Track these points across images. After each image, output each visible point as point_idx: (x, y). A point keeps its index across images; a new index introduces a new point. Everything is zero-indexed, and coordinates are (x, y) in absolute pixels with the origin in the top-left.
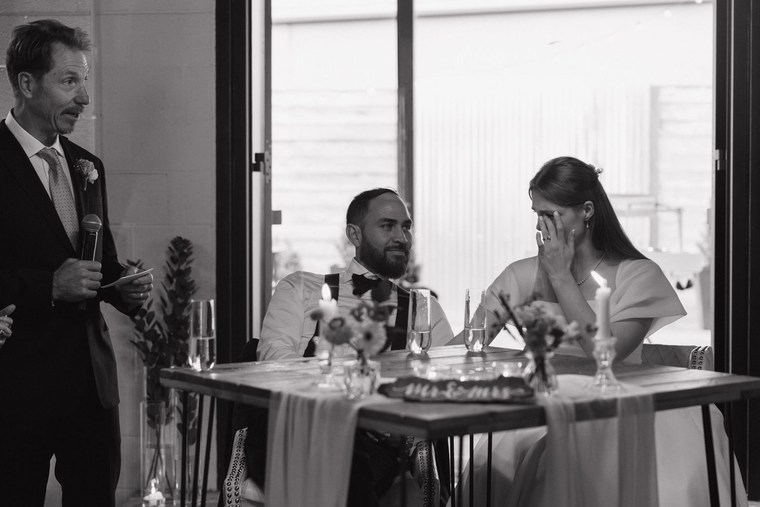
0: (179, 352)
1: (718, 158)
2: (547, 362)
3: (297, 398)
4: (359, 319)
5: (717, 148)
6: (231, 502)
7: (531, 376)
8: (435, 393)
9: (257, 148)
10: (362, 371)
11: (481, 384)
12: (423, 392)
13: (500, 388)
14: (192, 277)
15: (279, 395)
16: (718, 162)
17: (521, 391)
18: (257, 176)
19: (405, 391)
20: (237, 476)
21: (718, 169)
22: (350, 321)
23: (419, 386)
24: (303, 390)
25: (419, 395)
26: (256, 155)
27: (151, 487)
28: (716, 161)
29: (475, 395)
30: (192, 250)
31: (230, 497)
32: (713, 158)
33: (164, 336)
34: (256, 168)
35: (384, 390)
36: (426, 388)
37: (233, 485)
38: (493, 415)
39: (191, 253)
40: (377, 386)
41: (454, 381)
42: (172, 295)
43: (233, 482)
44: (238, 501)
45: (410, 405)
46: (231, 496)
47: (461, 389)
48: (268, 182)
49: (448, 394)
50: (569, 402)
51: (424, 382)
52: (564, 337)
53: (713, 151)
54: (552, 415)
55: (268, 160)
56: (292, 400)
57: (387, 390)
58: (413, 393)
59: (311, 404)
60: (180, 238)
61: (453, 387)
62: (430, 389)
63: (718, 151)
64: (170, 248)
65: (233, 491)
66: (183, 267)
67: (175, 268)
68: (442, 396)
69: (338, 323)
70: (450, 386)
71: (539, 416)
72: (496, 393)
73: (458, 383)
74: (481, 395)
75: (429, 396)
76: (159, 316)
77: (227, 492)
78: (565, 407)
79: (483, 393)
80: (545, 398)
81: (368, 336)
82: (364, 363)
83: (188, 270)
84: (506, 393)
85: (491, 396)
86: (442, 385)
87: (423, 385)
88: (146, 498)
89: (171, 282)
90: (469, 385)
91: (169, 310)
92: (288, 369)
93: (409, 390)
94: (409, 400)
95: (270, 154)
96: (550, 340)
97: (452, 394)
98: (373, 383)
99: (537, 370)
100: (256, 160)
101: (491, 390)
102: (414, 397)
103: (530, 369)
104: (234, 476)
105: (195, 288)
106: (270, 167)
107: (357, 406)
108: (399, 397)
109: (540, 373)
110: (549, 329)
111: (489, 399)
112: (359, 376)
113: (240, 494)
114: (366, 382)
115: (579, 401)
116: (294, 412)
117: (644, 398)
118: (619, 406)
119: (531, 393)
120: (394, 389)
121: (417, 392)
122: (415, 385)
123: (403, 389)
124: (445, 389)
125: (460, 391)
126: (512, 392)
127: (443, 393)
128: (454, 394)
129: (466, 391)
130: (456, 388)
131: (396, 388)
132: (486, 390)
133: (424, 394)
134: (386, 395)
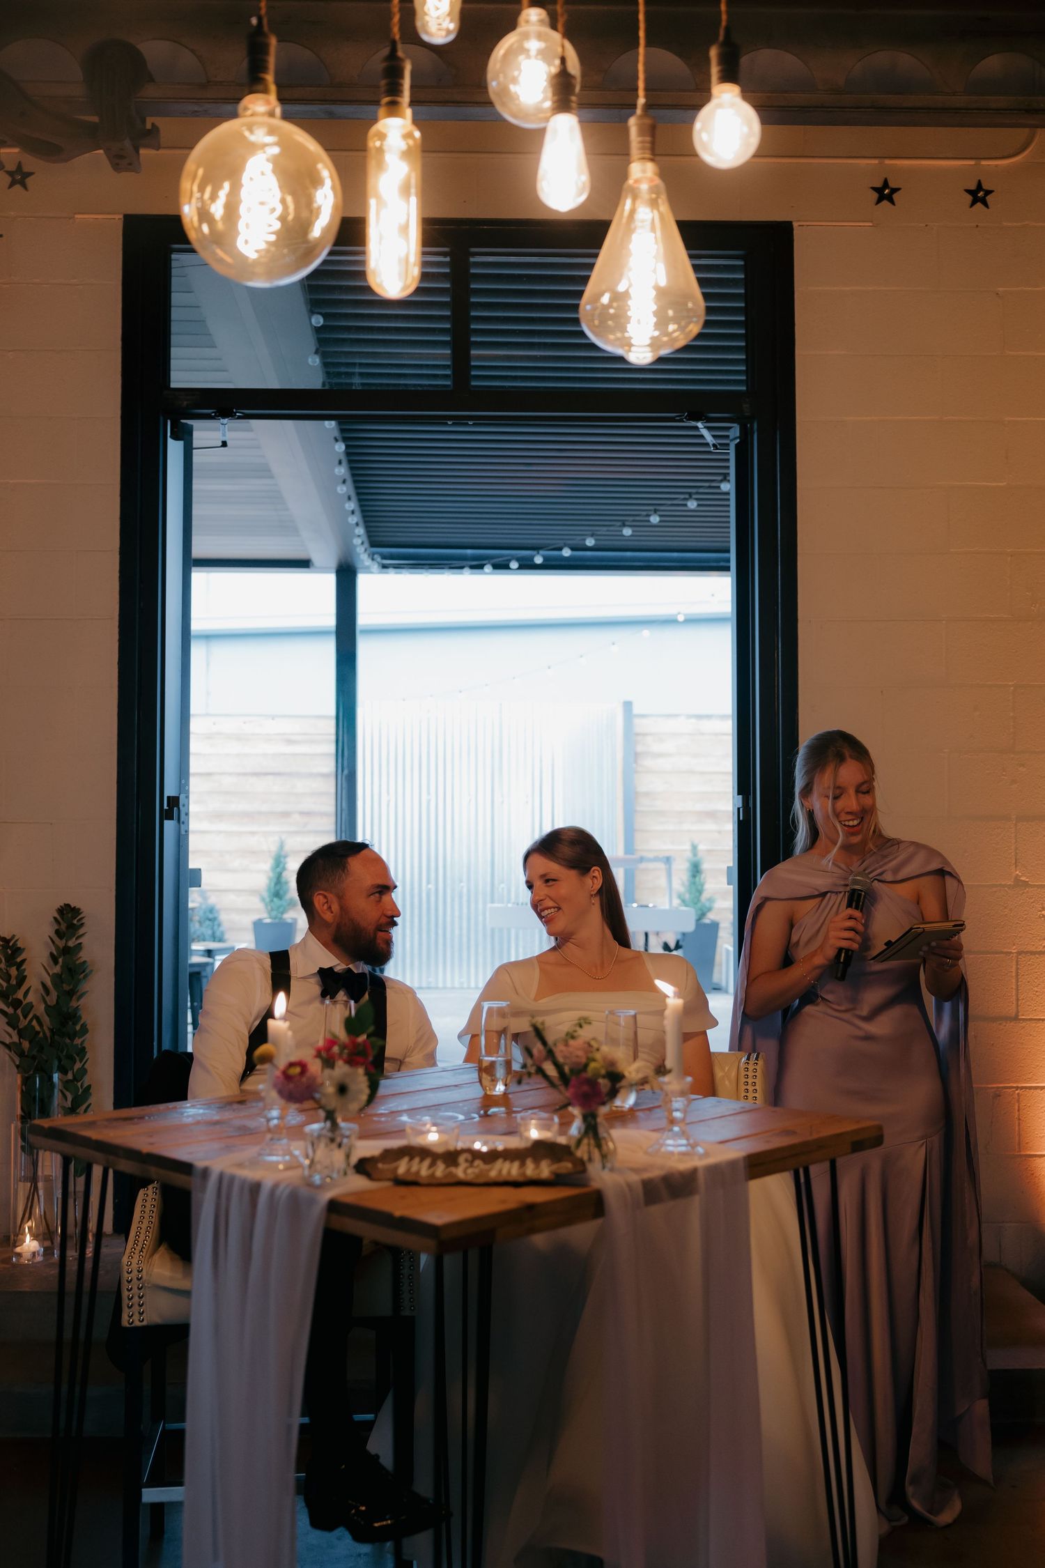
0: (64, 1053)
1: (741, 805)
2: (599, 1120)
3: (232, 1179)
4: (329, 1062)
5: (739, 794)
7: (579, 1142)
8: (440, 1170)
9: (170, 791)
10: (332, 1140)
11: (509, 1155)
12: (423, 1169)
13: (537, 1161)
14: (84, 955)
15: (205, 1173)
16: (741, 809)
17: (567, 1166)
18: (168, 825)
19: (396, 1168)
20: (141, 1251)
21: (741, 819)
22: (315, 1067)
23: (417, 1160)
24: (240, 1165)
25: (418, 1172)
26: (168, 797)
27: (24, 1234)
28: (739, 809)
29: (500, 1171)
30: (83, 921)
31: (129, 1282)
32: (734, 805)
33: (44, 1033)
34: (168, 815)
35: (363, 1167)
36: (427, 1162)
37: (134, 1266)
38: (530, 1208)
39: (82, 924)
40: (354, 1160)
41: (469, 1151)
42: (57, 980)
43: (135, 1261)
44: (142, 1288)
45: (403, 1190)
46: (131, 1280)
47: (479, 1163)
48: (183, 832)
49: (460, 1172)
50: (635, 1178)
51: (423, 1153)
52: (623, 1083)
53: (733, 797)
54: (612, 1201)
55: (184, 806)
56: (226, 1184)
57: (369, 1167)
58: (408, 1171)
59: (255, 1188)
60: (68, 905)
61: (466, 1161)
62: (432, 1165)
63: (741, 796)
64: (55, 918)
65: (135, 1272)
66: (71, 944)
67: (61, 944)
68: (451, 1174)
69: (297, 1070)
70: (462, 1159)
71: (595, 1204)
72: (530, 1170)
73: (476, 1155)
74: (509, 1172)
75: (433, 1175)
76: (40, 1009)
78: (629, 1186)
79: (511, 1170)
80: (601, 1177)
81: (342, 1089)
82: (335, 1126)
83: (79, 946)
84: (545, 1170)
85: (524, 1174)
86: (451, 1157)
87: (422, 1160)
88: (18, 1250)
89: (56, 962)
90: (492, 1156)
91: (53, 998)
92: (217, 1118)
93: (402, 1167)
94: (400, 1182)
95: (188, 797)
96: (604, 1083)
97: (465, 1171)
98: (348, 1156)
99: (586, 1133)
100: (167, 806)
101: (523, 1164)
102: (410, 1178)
103: (576, 1128)
104: (137, 1252)
105: (87, 971)
106: (187, 814)
107: (328, 1195)
108: (389, 1180)
109: (591, 1135)
110: (603, 1072)
111: (521, 1179)
112: (327, 1145)
113: (144, 1278)
114: (338, 1157)
115: (646, 1176)
116: (228, 1199)
117: (732, 1164)
118: (701, 1177)
119: (581, 1166)
120: (380, 1165)
121: (414, 1169)
122: (411, 1159)
123: (393, 1165)
124: (456, 1164)
125: (478, 1166)
126: (555, 1167)
127: (453, 1169)
128: (470, 1171)
129: (487, 1167)
130: (472, 1162)
131: (384, 1163)
132: (516, 1165)
133: (424, 1172)
134: (369, 1175)
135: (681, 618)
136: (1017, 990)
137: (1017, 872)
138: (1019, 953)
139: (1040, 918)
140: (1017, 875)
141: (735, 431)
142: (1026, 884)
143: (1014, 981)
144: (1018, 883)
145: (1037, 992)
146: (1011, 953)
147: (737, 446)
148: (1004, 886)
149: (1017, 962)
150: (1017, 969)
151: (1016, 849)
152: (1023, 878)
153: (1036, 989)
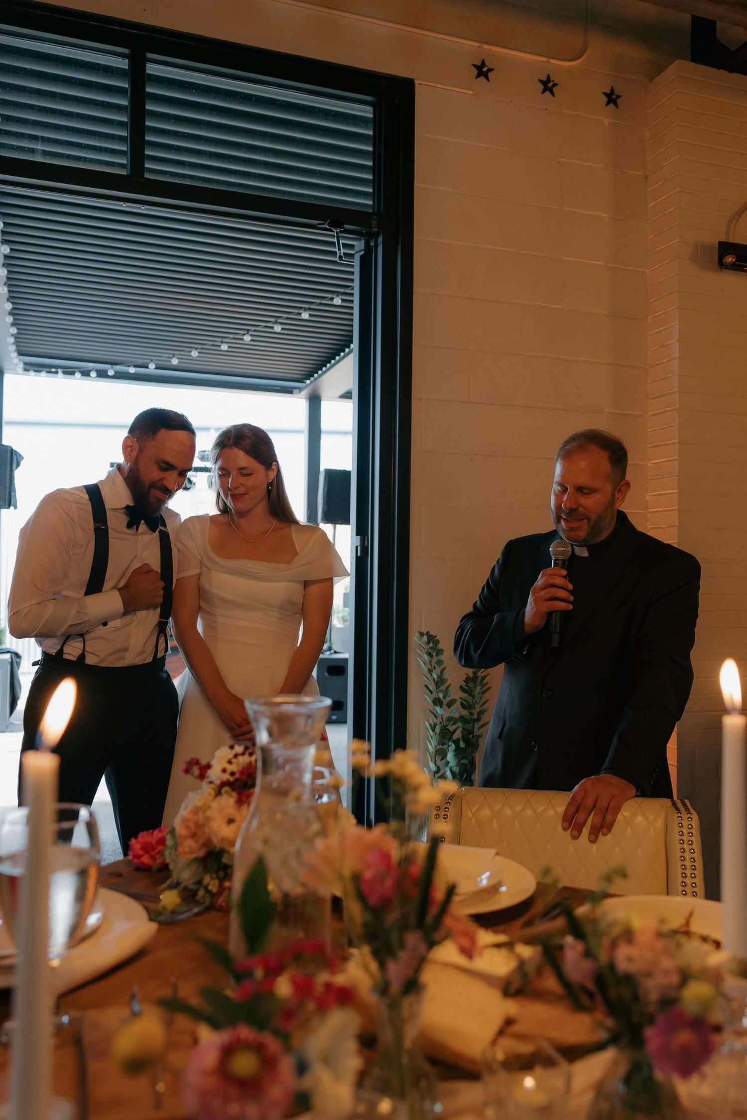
1: (359, 544)
5: (357, 535)
16: (359, 548)
21: (359, 555)
28: (357, 547)
32: (352, 544)
53: (352, 537)
63: (359, 537)
141: (359, 245)
147: (361, 257)
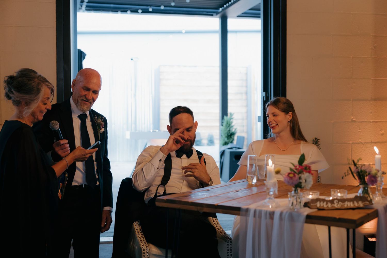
6: (145, 256)
8: (330, 205)
11: (348, 200)
13: (357, 202)
15: (247, 210)
17: (367, 203)
23: (322, 203)
25: (323, 206)
29: (347, 205)
35: (307, 205)
36: (325, 203)
37: (145, 248)
40: (303, 203)
41: (336, 199)
44: (148, 255)
46: (145, 253)
47: (340, 203)
51: (323, 201)
54: (380, 212)
57: (309, 205)
58: (320, 206)
61: (337, 202)
62: (327, 204)
68: (333, 206)
69: (292, 175)
70: (335, 201)
72: (356, 204)
73: (339, 200)
75: (328, 207)
77: (143, 251)
79: (350, 205)
84: (361, 204)
85: (355, 206)
86: (332, 202)
87: (323, 203)
90: (344, 201)
93: (318, 204)
94: (319, 209)
97: (337, 205)
102: (322, 208)
107: (305, 214)
108: (315, 208)
113: (149, 252)
119: (371, 203)
120: (312, 204)
121: (322, 205)
122: (320, 202)
123: (315, 204)
124: (334, 203)
125: (340, 204)
126: (363, 203)
127: (333, 205)
128: (338, 205)
129: (343, 204)
130: (338, 202)
131: (313, 203)
132: (352, 203)
133: (325, 206)
134: (310, 208)
135: (184, 32)
136: (352, 155)
137: (352, 117)
138: (352, 143)
139: (359, 132)
140: (352, 119)
142: (355, 121)
143: (351, 152)
144: (353, 121)
145: (357, 156)
146: (350, 143)
148: (348, 122)
149: (352, 146)
150: (352, 148)
151: (352, 110)
152: (354, 119)
153: (357, 155)
